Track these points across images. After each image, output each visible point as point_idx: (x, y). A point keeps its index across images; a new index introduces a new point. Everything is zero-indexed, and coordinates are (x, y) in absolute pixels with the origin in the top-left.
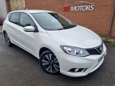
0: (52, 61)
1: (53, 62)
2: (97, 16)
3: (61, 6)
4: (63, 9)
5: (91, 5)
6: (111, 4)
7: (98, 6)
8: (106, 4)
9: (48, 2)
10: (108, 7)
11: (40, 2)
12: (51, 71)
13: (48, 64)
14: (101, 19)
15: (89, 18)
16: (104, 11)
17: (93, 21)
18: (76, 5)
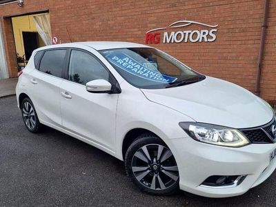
0: (155, 160)
1: (157, 161)
2: (225, 55)
3: (140, 32)
4: (145, 39)
5: (209, 29)
6: (255, 25)
7: (225, 31)
8: (244, 26)
9: (109, 22)
10: (249, 34)
11: (87, 22)
12: (163, 187)
13: (148, 171)
14: (236, 62)
15: (206, 58)
16: (239, 43)
17: (216, 65)
18: (176, 30)
